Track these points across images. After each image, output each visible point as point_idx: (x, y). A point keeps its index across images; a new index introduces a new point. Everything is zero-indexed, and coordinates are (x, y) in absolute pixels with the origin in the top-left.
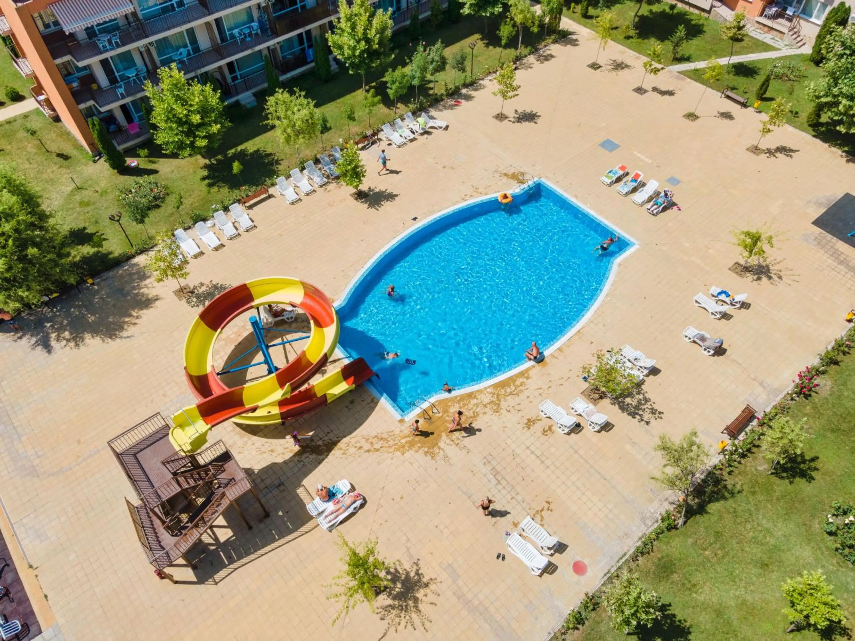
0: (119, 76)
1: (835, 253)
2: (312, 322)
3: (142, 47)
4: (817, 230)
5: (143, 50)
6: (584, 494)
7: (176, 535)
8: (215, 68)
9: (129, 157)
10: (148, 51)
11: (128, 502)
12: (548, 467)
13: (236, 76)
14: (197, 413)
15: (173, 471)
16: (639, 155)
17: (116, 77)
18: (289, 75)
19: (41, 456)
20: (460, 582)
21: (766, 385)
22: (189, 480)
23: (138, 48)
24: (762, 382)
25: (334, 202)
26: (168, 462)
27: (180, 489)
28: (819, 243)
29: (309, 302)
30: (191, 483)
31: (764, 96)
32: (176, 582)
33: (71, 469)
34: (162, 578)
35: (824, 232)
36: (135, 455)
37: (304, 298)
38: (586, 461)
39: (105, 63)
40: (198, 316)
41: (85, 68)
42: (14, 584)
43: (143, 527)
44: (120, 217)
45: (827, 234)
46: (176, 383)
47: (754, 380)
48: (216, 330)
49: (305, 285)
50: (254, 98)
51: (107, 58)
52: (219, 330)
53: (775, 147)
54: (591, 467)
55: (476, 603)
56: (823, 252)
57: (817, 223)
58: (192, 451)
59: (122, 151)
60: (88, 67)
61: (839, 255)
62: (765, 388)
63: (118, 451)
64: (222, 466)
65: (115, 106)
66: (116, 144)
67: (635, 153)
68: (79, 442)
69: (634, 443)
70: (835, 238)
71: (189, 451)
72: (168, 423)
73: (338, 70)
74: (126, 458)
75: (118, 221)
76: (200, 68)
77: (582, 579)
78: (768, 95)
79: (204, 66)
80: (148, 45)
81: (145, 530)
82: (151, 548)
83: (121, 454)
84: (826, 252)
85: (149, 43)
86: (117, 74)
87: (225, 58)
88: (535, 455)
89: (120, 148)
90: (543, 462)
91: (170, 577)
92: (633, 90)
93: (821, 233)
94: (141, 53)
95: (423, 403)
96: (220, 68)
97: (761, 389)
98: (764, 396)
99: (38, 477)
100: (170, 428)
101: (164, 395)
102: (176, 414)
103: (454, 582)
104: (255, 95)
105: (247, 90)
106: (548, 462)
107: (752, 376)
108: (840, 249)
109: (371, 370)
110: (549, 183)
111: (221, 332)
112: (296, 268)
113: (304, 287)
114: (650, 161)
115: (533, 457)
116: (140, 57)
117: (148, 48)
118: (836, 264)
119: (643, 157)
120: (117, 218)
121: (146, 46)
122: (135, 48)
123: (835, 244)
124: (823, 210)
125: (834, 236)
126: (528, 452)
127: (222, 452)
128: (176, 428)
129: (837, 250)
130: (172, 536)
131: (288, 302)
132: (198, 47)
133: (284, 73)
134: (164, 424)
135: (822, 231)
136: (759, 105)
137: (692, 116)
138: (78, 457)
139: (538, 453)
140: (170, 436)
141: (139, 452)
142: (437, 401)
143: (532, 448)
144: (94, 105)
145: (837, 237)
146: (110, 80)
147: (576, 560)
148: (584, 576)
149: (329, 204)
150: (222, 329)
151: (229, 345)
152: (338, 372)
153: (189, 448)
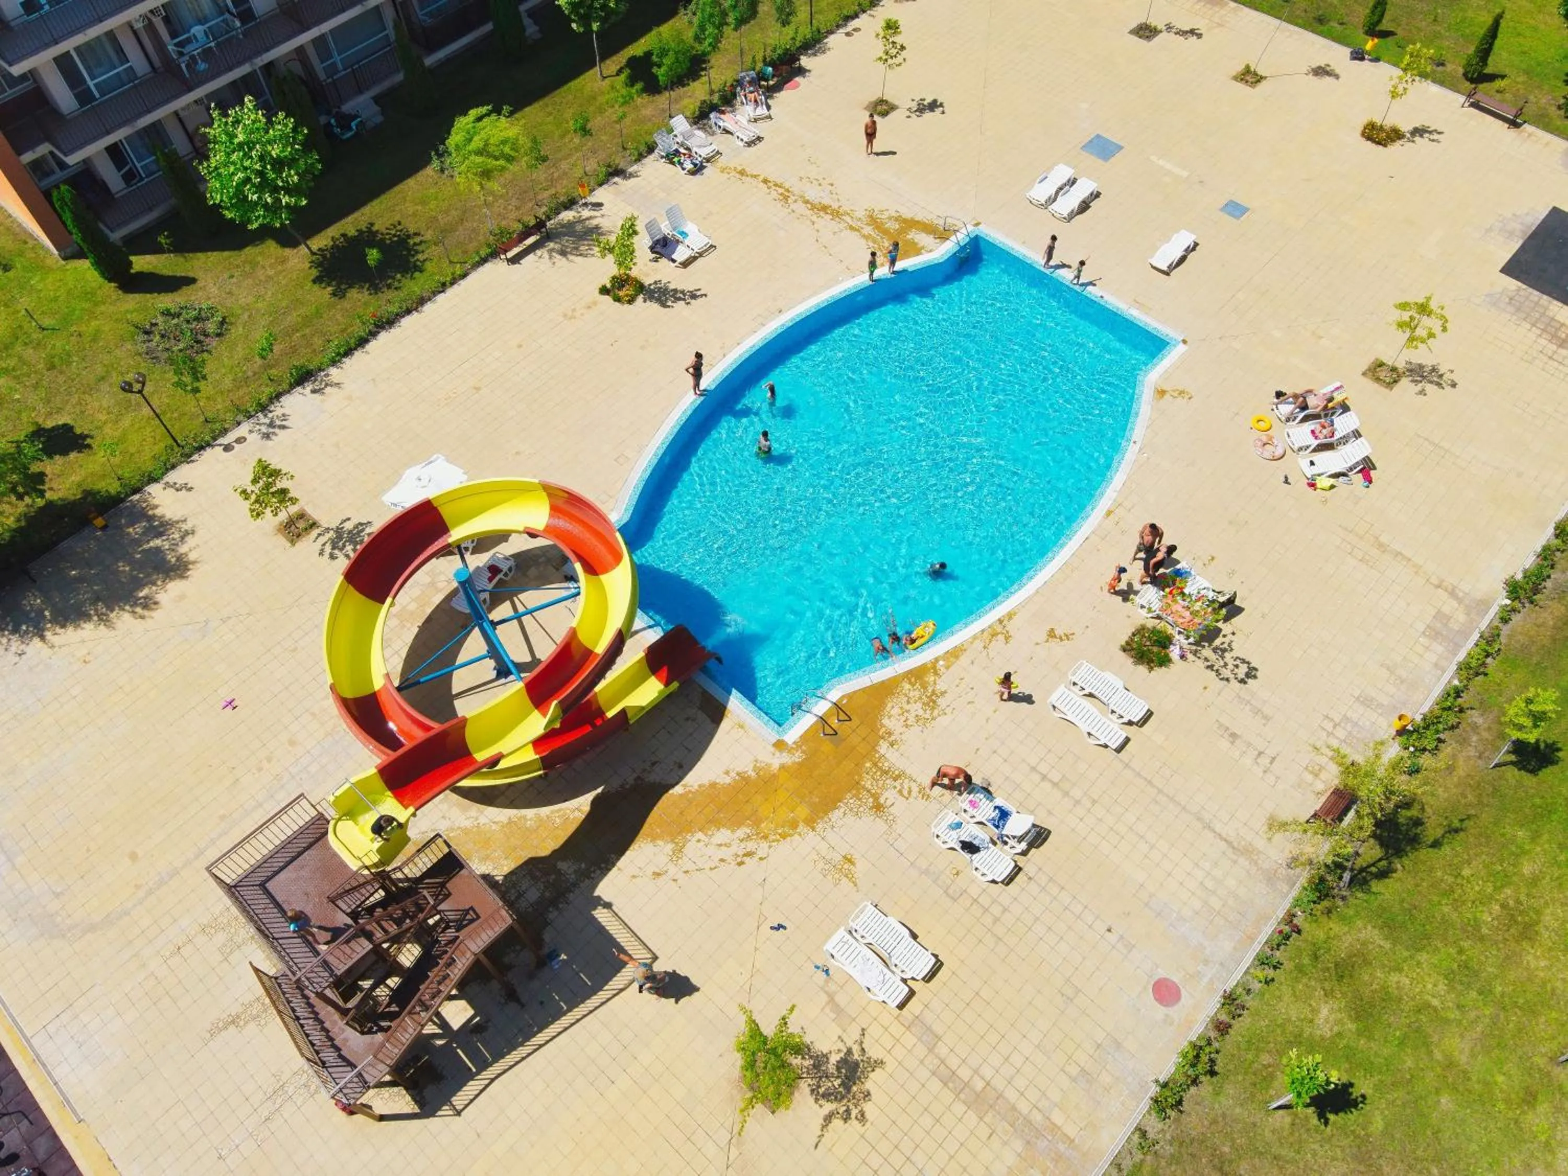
0: (95, 85)
1: (1548, 325)
2: (578, 567)
3: (137, 21)
4: (1512, 284)
5: (139, 26)
6: (1152, 847)
7: (370, 1032)
8: (291, 52)
9: (136, 254)
10: (150, 27)
11: (257, 970)
12: (1077, 802)
13: (334, 64)
14: (379, 784)
15: (349, 911)
16: (1161, 162)
17: (89, 88)
18: (441, 54)
19: (62, 893)
20: (942, 1050)
21: (1461, 594)
22: (383, 923)
23: (130, 25)
24: (1453, 590)
25: (574, 310)
26: (340, 896)
27: (371, 946)
28: (1518, 309)
29: (563, 523)
30: (390, 930)
31: (1377, 28)
32: (382, 1118)
33: (127, 913)
34: (352, 1113)
35: (1524, 287)
36: (262, 885)
37: (551, 516)
38: (1150, 782)
39: (64, 62)
40: (342, 577)
41: (24, 77)
42: (54, 1159)
43: (298, 1019)
44: (143, 384)
45: (1530, 290)
46: (313, 714)
47: (1438, 587)
48: (383, 602)
49: (550, 490)
50: (377, 108)
51: (68, 52)
52: (389, 600)
53: (1411, 128)
54: (1160, 791)
55: (979, 1085)
56: (1528, 326)
57: (1508, 270)
58: (382, 863)
59: (120, 244)
60: (32, 74)
61: (1557, 330)
62: (1460, 601)
63: (228, 881)
64: (443, 885)
65: (95, 149)
66: (107, 231)
67: (1154, 158)
68: (133, 857)
69: (1234, 735)
70: (1545, 297)
71: (376, 865)
72: (321, 810)
73: (539, 36)
74: (248, 893)
75: (140, 392)
76: (259, 53)
77: (1176, 1012)
78: (1385, 25)
79: (267, 50)
80: (149, 15)
81: (302, 1026)
82: (324, 1063)
83: (235, 886)
84: (1533, 325)
85: (151, 11)
86: (91, 84)
87: (309, 29)
88: (1051, 781)
89: (116, 236)
90: (1066, 794)
91: (366, 1109)
92: (1131, 32)
93: (1519, 289)
94: (135, 33)
95: (816, 703)
96: (300, 50)
97: (1455, 604)
98: (1461, 617)
99: (64, 936)
100: (328, 822)
101: (292, 743)
102: (337, 794)
103: (931, 1050)
104: (377, 99)
105: (360, 92)
106: (1077, 793)
107: (1434, 580)
108: (1558, 318)
109: (703, 648)
110: (993, 234)
111: (392, 604)
112: (517, 453)
113: (550, 495)
114: (1185, 174)
115: (1047, 786)
116: (135, 41)
117: (149, 20)
118: (1555, 347)
119: (1168, 166)
120: (137, 387)
121: (144, 17)
122: (122, 25)
123: (1546, 309)
124: (1516, 245)
125: (1543, 293)
126: (1036, 778)
127: (440, 855)
128: (340, 819)
129: (1553, 319)
130: (362, 1033)
131: (521, 529)
132: (250, 9)
133: (431, 50)
134: (314, 813)
135: (1520, 284)
136: (1375, 46)
137: (1249, 77)
138: (138, 887)
139: (1055, 776)
140: (331, 836)
141: (269, 878)
142: (843, 697)
143: (1043, 768)
144: (51, 153)
145: (1549, 294)
146: (77, 96)
147: (1156, 978)
148: (1176, 1007)
149: (565, 316)
150: (394, 598)
151: (409, 625)
152: (639, 662)
153: (375, 858)
